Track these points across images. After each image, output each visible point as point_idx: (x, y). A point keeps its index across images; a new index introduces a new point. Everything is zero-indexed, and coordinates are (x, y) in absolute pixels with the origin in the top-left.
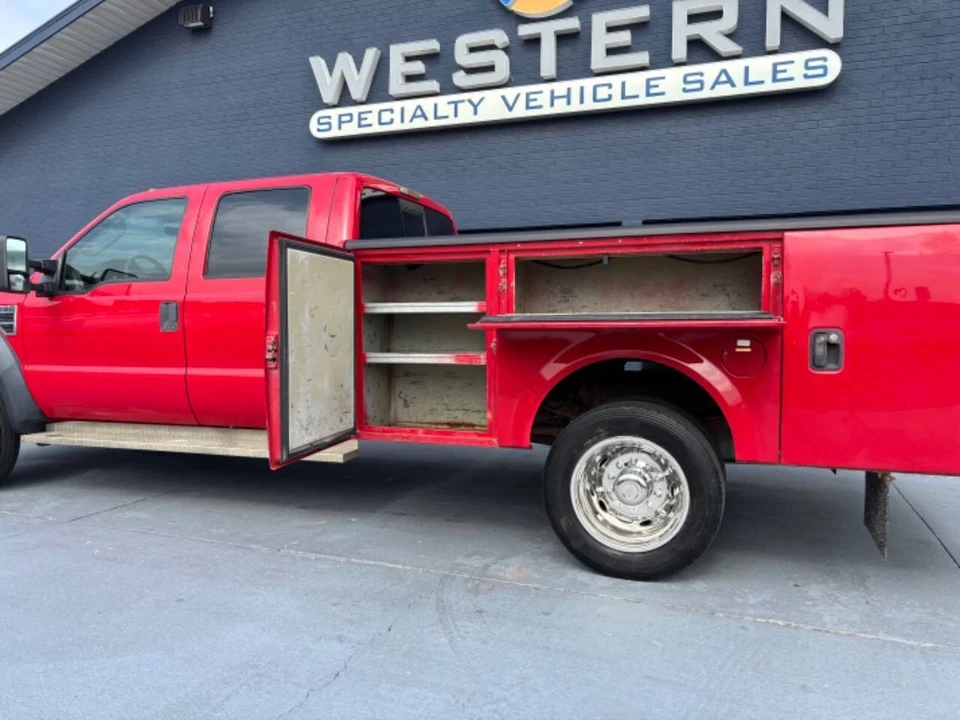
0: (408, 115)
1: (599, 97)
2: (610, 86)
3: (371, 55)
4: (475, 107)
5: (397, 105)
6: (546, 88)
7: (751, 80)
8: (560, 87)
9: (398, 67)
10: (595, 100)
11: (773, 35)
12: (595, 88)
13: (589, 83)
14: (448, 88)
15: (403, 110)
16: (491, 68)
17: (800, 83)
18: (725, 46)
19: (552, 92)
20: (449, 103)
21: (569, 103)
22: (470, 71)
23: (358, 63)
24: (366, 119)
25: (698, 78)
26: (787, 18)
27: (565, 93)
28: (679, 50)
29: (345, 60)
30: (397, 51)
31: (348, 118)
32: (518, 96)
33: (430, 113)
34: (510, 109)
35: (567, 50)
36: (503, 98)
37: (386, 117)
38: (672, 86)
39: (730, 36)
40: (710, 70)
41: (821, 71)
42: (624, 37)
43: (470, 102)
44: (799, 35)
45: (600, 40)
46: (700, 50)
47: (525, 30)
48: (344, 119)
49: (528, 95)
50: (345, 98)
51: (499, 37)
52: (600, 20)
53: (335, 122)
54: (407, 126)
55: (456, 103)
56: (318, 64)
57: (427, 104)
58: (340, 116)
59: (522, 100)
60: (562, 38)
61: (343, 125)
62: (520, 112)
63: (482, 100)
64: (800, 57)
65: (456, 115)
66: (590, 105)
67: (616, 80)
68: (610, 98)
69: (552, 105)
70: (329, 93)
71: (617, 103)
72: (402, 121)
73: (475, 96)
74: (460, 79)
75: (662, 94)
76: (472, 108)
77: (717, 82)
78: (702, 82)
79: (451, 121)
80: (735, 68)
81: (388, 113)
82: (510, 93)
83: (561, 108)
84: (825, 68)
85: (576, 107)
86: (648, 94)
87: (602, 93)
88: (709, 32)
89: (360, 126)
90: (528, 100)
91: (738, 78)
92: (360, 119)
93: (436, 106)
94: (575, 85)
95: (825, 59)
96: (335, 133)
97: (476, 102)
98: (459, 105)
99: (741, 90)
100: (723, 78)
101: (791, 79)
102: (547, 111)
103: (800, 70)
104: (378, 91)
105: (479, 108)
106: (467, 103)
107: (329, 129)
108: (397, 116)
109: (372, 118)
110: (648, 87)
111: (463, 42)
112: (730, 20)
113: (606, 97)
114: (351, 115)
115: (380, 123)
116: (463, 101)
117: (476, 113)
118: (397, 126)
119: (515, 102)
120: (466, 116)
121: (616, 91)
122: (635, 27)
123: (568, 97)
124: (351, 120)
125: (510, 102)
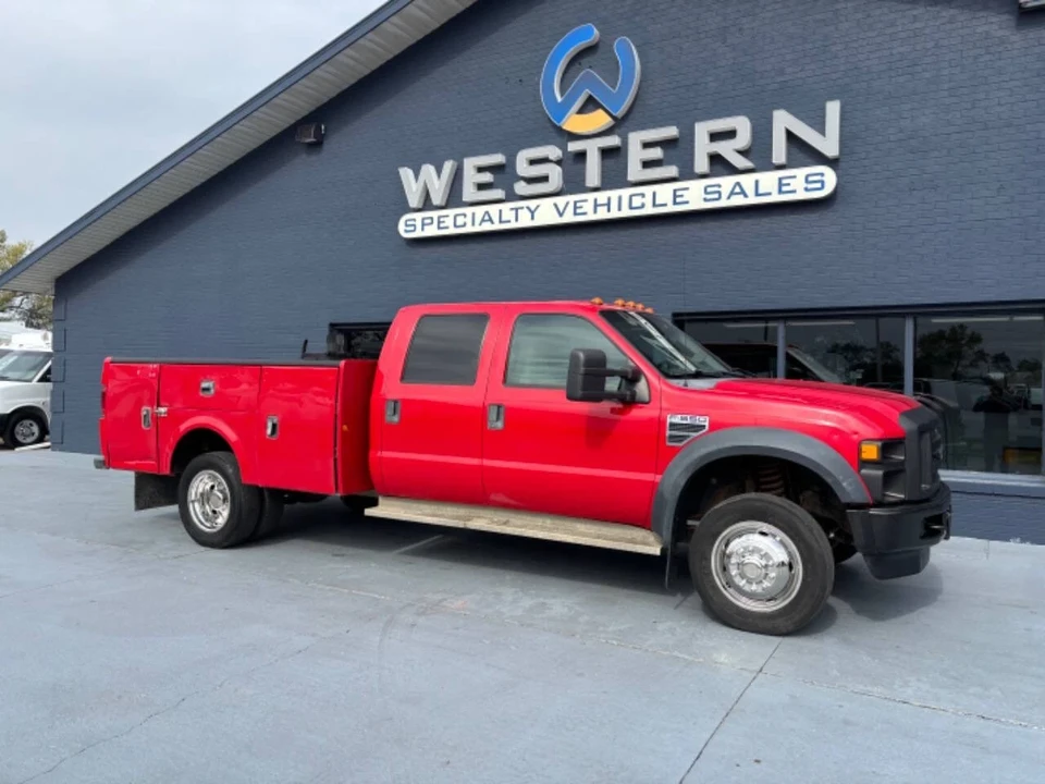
0: (478, 219)
1: (634, 205)
2: (643, 195)
3: (448, 166)
4: (532, 213)
5: (469, 211)
6: (591, 196)
7: (760, 191)
8: (602, 196)
9: (471, 177)
10: (631, 208)
11: (779, 152)
12: (631, 197)
13: (626, 193)
14: (512, 196)
15: (474, 214)
16: (544, 179)
17: (801, 195)
18: (740, 162)
19: (596, 200)
20: (512, 209)
21: (609, 210)
22: (531, 181)
23: (439, 172)
24: (444, 222)
25: (716, 189)
26: (790, 136)
27: (606, 201)
28: (701, 165)
29: (428, 170)
30: (470, 164)
31: (429, 221)
32: (568, 203)
33: (496, 218)
34: (561, 215)
35: (611, 162)
36: (556, 205)
37: (460, 221)
38: (695, 196)
39: (743, 153)
40: (727, 182)
41: (819, 185)
42: (657, 153)
43: (528, 208)
44: (802, 152)
45: (636, 154)
46: (719, 164)
47: (573, 147)
48: (426, 221)
49: (575, 203)
50: (427, 204)
51: (553, 152)
52: (636, 139)
53: (419, 224)
54: (477, 229)
55: (517, 210)
56: (406, 174)
57: (493, 209)
58: (423, 219)
59: (571, 208)
60: (606, 153)
61: (426, 227)
62: (569, 218)
63: (538, 206)
64: (801, 173)
65: (517, 220)
66: (626, 213)
67: (648, 190)
68: (643, 206)
69: (595, 212)
70: (414, 200)
71: (649, 210)
72: (473, 224)
73: (532, 203)
74: (521, 188)
75: (687, 202)
76: (529, 215)
77: (732, 193)
78: (719, 193)
79: (513, 225)
80: (747, 181)
81: (462, 217)
82: (561, 201)
83: (602, 214)
84: (822, 182)
85: (615, 214)
86: (675, 203)
87: (637, 202)
88: (726, 149)
89: (439, 228)
90: (575, 208)
91: (750, 190)
92: (439, 222)
93: (500, 211)
94: (614, 194)
95: (822, 175)
96: (418, 234)
97: (533, 209)
98: (520, 211)
99: (752, 200)
100: (737, 190)
101: (794, 192)
102: (591, 217)
103: (803, 183)
104: (454, 198)
105: (536, 214)
106: (526, 210)
107: (414, 230)
108: (469, 220)
109: (449, 222)
110: (675, 196)
111: (523, 156)
112: (744, 139)
113: (639, 205)
114: (432, 218)
115: (455, 226)
116: (522, 208)
117: (533, 218)
118: (469, 229)
119: (565, 209)
120: (525, 221)
121: (648, 200)
122: (665, 144)
123: (608, 205)
124: (432, 223)
125: (561, 209)
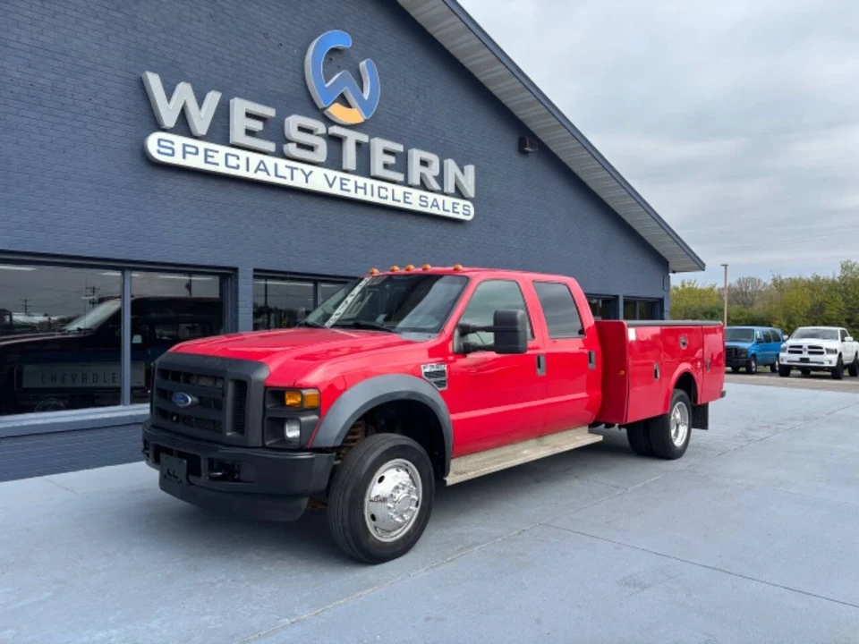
0: (253, 166)
1: (381, 195)
2: (387, 189)
3: (213, 98)
4: (307, 176)
5: (240, 153)
6: (352, 178)
7: (445, 208)
8: (359, 180)
10: (379, 197)
12: (379, 187)
13: (376, 183)
14: (281, 154)
15: (247, 158)
16: (311, 148)
17: (460, 216)
18: (436, 186)
19: (355, 182)
20: (286, 166)
21: (365, 194)
22: (298, 145)
24: (212, 157)
25: (425, 199)
27: (363, 185)
29: (185, 91)
30: (239, 105)
31: (193, 150)
32: (335, 177)
33: (272, 171)
34: (331, 186)
36: (326, 176)
37: (232, 161)
38: (415, 200)
40: (430, 197)
41: (468, 213)
42: (391, 160)
43: (302, 170)
45: (380, 157)
47: (335, 130)
48: (188, 149)
49: (341, 179)
50: (185, 129)
51: (320, 127)
52: (380, 144)
53: (178, 149)
54: (251, 175)
55: (292, 169)
57: (267, 160)
58: (183, 145)
59: (338, 182)
60: (359, 146)
61: (188, 156)
62: (336, 190)
63: (311, 172)
64: (461, 202)
65: (292, 179)
66: (376, 199)
67: (390, 186)
69: (356, 192)
70: (170, 119)
71: (389, 202)
72: (248, 170)
73: (307, 168)
74: (292, 150)
75: (410, 203)
76: (304, 176)
77: (433, 205)
78: (427, 202)
79: (288, 182)
80: (439, 199)
81: (235, 158)
82: (329, 173)
83: (360, 195)
84: (469, 211)
85: (368, 198)
86: (404, 202)
87: (383, 193)
88: (429, 174)
89: (208, 162)
90: (341, 183)
91: (441, 205)
92: (206, 155)
93: (275, 164)
94: (369, 182)
95: (470, 208)
96: (178, 161)
97: (307, 173)
98: (295, 171)
99: (442, 212)
100: (435, 203)
102: (352, 195)
103: (461, 209)
105: (309, 178)
106: (300, 171)
107: (173, 156)
108: (242, 163)
109: (219, 158)
110: (405, 196)
111: (292, 120)
112: (437, 170)
114: (194, 148)
115: (227, 166)
116: (297, 169)
117: (307, 181)
118: (242, 173)
119: (333, 182)
120: (299, 182)
121: (390, 194)
122: (397, 156)
123: (365, 190)
124: (197, 153)
125: (331, 180)
